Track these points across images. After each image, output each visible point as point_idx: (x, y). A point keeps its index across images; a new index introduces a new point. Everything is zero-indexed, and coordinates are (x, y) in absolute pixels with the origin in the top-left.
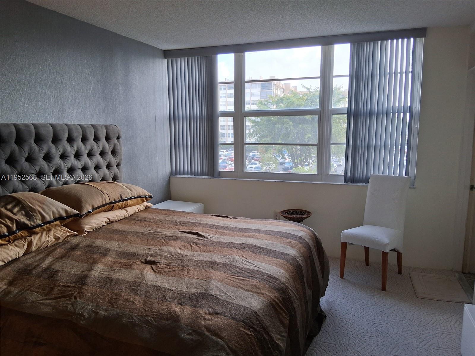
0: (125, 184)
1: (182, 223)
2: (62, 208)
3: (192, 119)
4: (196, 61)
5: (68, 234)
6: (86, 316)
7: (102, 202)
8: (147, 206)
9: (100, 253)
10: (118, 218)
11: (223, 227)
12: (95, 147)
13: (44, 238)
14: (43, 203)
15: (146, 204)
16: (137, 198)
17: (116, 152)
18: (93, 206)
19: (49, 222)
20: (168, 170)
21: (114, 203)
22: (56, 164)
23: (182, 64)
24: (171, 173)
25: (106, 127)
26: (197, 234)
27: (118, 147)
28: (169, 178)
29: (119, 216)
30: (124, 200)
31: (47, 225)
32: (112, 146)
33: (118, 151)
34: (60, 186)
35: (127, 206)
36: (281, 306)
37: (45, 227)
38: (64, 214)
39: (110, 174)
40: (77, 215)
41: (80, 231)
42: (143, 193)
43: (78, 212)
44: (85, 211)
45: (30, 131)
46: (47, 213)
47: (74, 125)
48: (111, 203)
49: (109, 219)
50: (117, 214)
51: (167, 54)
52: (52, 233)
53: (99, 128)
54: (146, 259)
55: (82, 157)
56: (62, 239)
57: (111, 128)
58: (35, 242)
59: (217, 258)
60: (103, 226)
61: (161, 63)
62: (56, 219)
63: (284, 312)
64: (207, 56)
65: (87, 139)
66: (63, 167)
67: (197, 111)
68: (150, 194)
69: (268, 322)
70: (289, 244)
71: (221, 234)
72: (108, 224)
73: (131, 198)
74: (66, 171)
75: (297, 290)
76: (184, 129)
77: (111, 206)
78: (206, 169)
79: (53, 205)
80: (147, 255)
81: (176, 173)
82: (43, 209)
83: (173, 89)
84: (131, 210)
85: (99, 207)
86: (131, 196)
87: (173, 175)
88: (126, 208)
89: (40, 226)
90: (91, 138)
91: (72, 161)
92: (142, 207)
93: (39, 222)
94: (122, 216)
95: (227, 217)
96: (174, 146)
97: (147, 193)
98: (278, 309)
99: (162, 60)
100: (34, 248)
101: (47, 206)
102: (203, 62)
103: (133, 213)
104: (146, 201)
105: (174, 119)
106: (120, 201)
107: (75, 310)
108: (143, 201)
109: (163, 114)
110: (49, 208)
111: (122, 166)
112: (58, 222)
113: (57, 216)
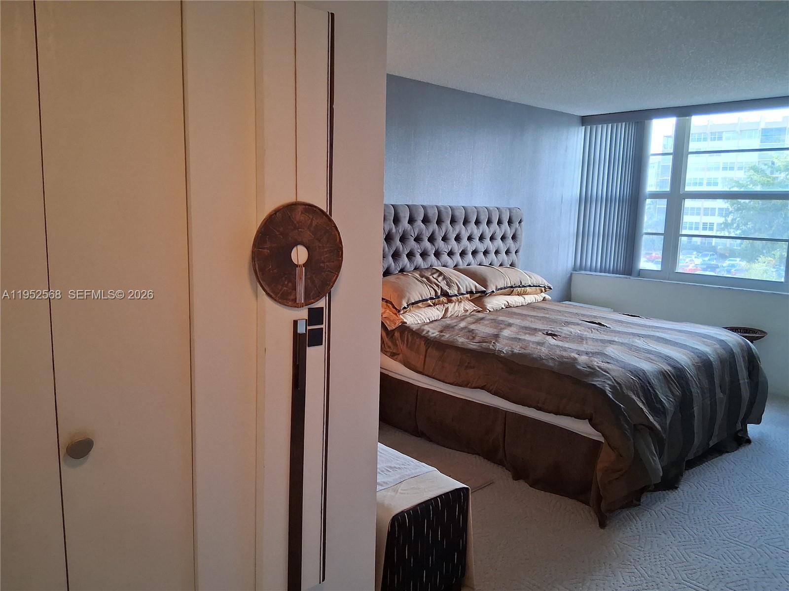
0: (525, 271)
1: (583, 315)
2: (473, 284)
3: (609, 200)
4: (622, 128)
5: (475, 308)
6: (505, 352)
7: (504, 284)
8: (545, 298)
9: (505, 325)
10: (516, 304)
11: (630, 323)
12: (498, 231)
13: (456, 308)
14: (458, 277)
15: (543, 295)
16: (536, 286)
17: (516, 237)
18: (496, 287)
19: (463, 294)
20: (570, 264)
21: (514, 287)
22: (464, 245)
23: (603, 132)
24: (575, 269)
25: (510, 209)
26: (599, 324)
27: (519, 232)
28: (571, 274)
29: (517, 302)
30: (524, 286)
31: (461, 296)
32: (513, 231)
33: (518, 236)
34: (465, 266)
35: (525, 293)
36: (673, 378)
37: (459, 297)
38: (474, 290)
39: (508, 260)
40: (483, 292)
41: (484, 309)
42: (542, 282)
43: (485, 290)
44: (489, 291)
45: (447, 213)
46: (462, 286)
47: (482, 207)
48: (512, 287)
49: (508, 302)
50: (515, 300)
51: (585, 121)
52: (462, 305)
53: (504, 211)
54: (547, 332)
55: (484, 240)
56: (469, 311)
57: (515, 211)
58: (450, 310)
59: (616, 339)
60: (502, 308)
61: (576, 132)
62: (467, 293)
63: (675, 383)
64: (638, 122)
65: (492, 222)
66: (469, 249)
67: (617, 191)
68: (549, 285)
69: (654, 382)
70: (704, 343)
71: (626, 327)
72: (506, 308)
73: (530, 286)
74: (471, 253)
75: (699, 379)
76: (597, 214)
77: (510, 290)
78: (621, 266)
79: (466, 280)
80: (548, 330)
81: (581, 269)
82: (459, 282)
83: (588, 164)
84: (529, 299)
85: (501, 289)
86: (530, 283)
87: (576, 271)
88: (524, 296)
89: (456, 296)
90: (495, 221)
91: (476, 243)
92: (540, 297)
93: (456, 293)
94: (520, 303)
95: (639, 317)
96: (582, 235)
97: (547, 284)
98: (669, 379)
99: (578, 128)
100: (449, 315)
101: (462, 279)
102: (632, 130)
103: (530, 302)
104: (544, 291)
105: (585, 201)
106: (519, 287)
107: (496, 349)
108: (542, 292)
109: (572, 195)
110: (464, 282)
111: (520, 253)
112: (468, 296)
113: (469, 290)
